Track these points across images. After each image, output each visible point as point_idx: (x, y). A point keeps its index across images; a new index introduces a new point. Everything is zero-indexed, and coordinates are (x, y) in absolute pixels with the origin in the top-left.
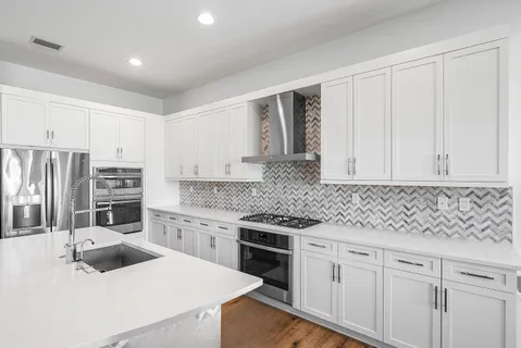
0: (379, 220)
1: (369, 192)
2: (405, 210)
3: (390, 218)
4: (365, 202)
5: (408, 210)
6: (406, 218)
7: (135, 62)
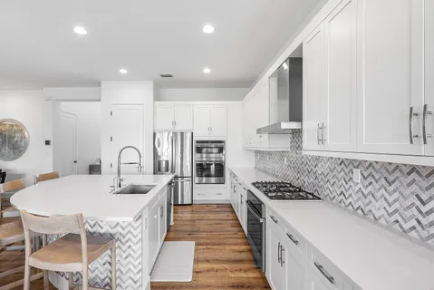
0: (383, 212)
1: (371, 170)
2: (418, 203)
3: (396, 211)
4: (366, 183)
5: (424, 203)
6: (420, 218)
7: (207, 71)
